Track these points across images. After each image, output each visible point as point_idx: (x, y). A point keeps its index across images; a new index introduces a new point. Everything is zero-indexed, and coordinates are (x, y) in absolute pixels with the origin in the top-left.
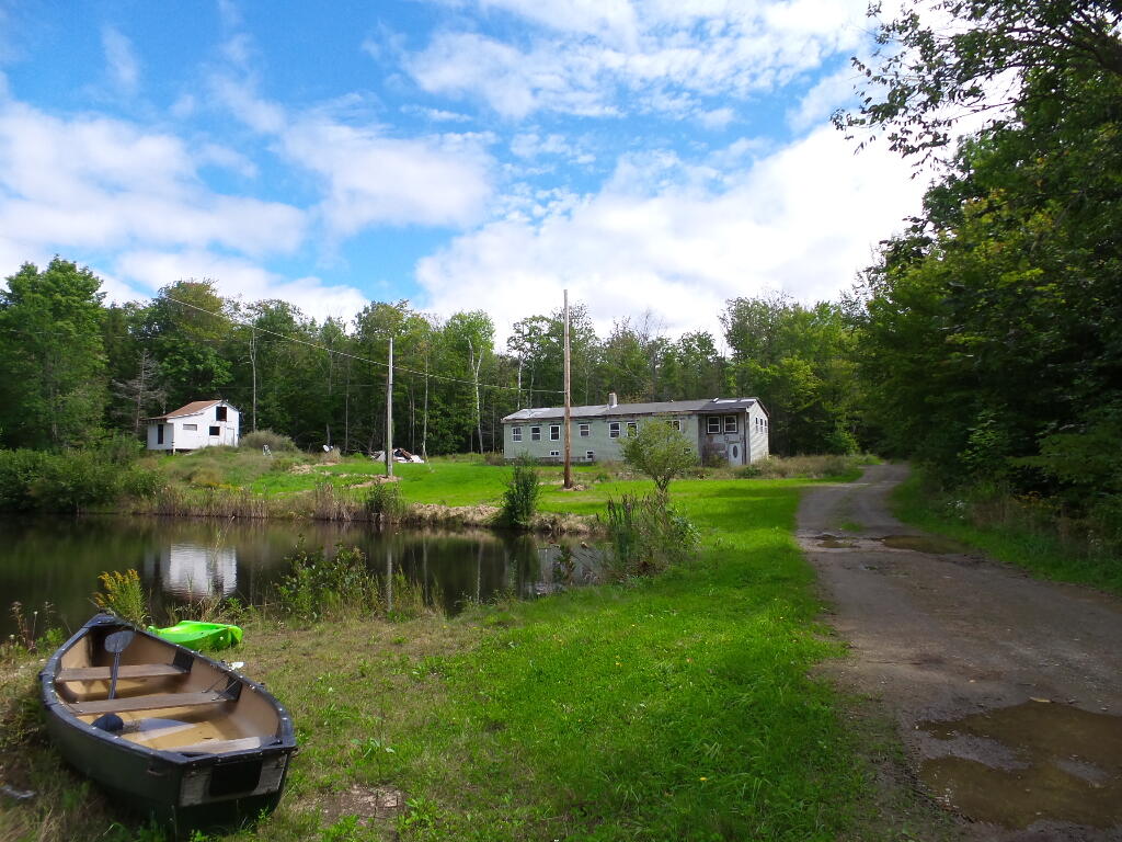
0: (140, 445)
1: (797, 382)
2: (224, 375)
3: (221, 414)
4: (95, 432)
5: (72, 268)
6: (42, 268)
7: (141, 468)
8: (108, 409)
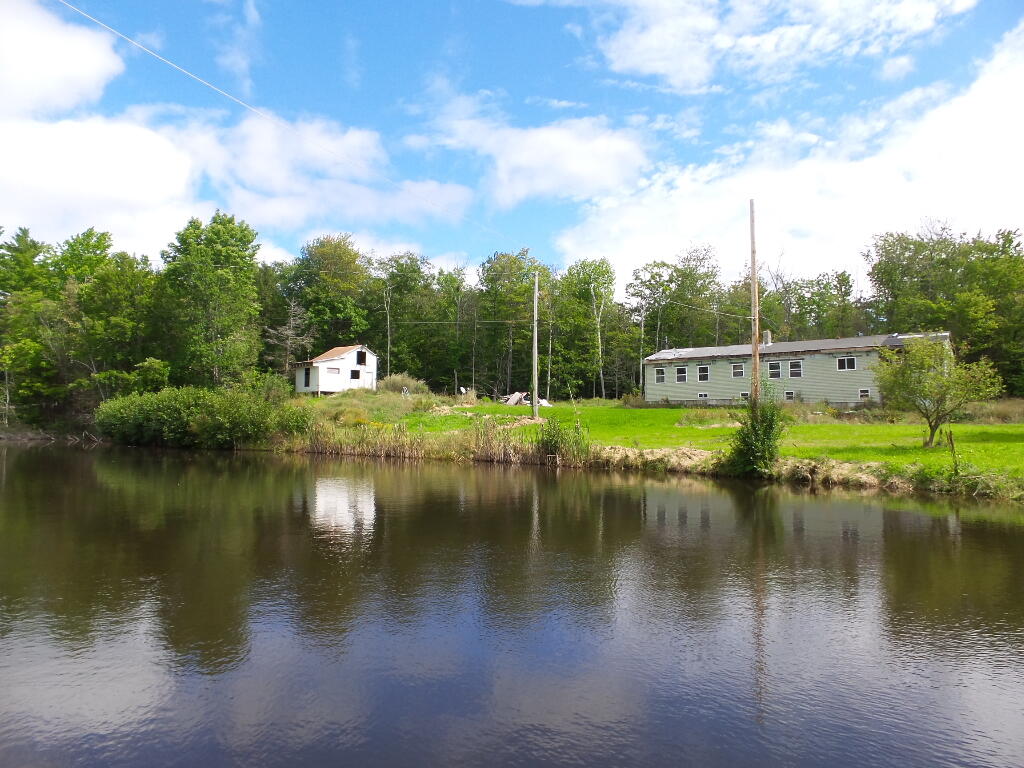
0: (289, 388)
1: (975, 320)
2: (360, 323)
3: (361, 359)
4: (250, 376)
5: (231, 221)
6: (206, 222)
7: (292, 405)
8: (261, 355)
